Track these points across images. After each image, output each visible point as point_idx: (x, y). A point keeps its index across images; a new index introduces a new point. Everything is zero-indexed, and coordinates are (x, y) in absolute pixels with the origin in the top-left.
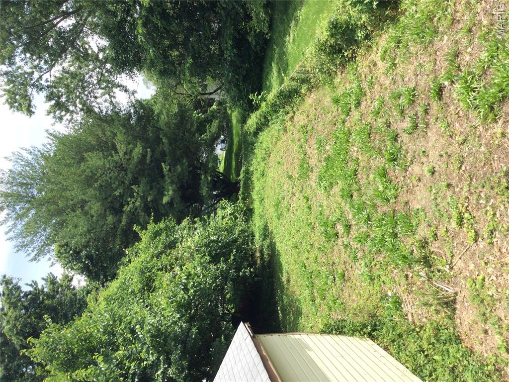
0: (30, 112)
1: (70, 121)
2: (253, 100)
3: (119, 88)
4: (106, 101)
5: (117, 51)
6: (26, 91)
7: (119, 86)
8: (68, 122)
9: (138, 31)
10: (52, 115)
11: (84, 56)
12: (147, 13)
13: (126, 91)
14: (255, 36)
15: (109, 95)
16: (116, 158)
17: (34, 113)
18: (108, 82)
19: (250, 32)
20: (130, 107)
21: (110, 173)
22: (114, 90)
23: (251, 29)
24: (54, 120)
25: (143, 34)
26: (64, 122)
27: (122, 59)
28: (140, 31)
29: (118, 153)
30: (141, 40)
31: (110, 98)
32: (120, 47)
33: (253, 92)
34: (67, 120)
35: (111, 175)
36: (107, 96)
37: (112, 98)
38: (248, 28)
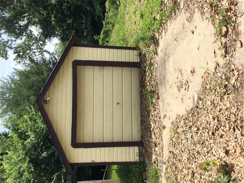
0: (7, 59)
1: (24, 64)
2: (95, 38)
3: (46, 52)
4: (40, 57)
5: (44, 30)
6: (5, 48)
7: (46, 51)
8: (23, 64)
9: (52, 20)
10: (16, 61)
11: (30, 36)
12: (56, 12)
13: (49, 53)
14: (98, 18)
15: (42, 55)
16: (43, 77)
17: (8, 58)
18: (41, 49)
19: (96, 16)
20: (50, 59)
21: (40, 84)
22: (44, 53)
23: (96, 15)
24: (17, 63)
25: (54, 21)
26: (21, 64)
27: (46, 33)
28: (53, 19)
29: (44, 75)
30: (54, 24)
31: (42, 56)
32: (45, 28)
33: (95, 35)
34: (22, 63)
35: (40, 85)
36: (40, 55)
37: (43, 56)
38: (95, 15)
